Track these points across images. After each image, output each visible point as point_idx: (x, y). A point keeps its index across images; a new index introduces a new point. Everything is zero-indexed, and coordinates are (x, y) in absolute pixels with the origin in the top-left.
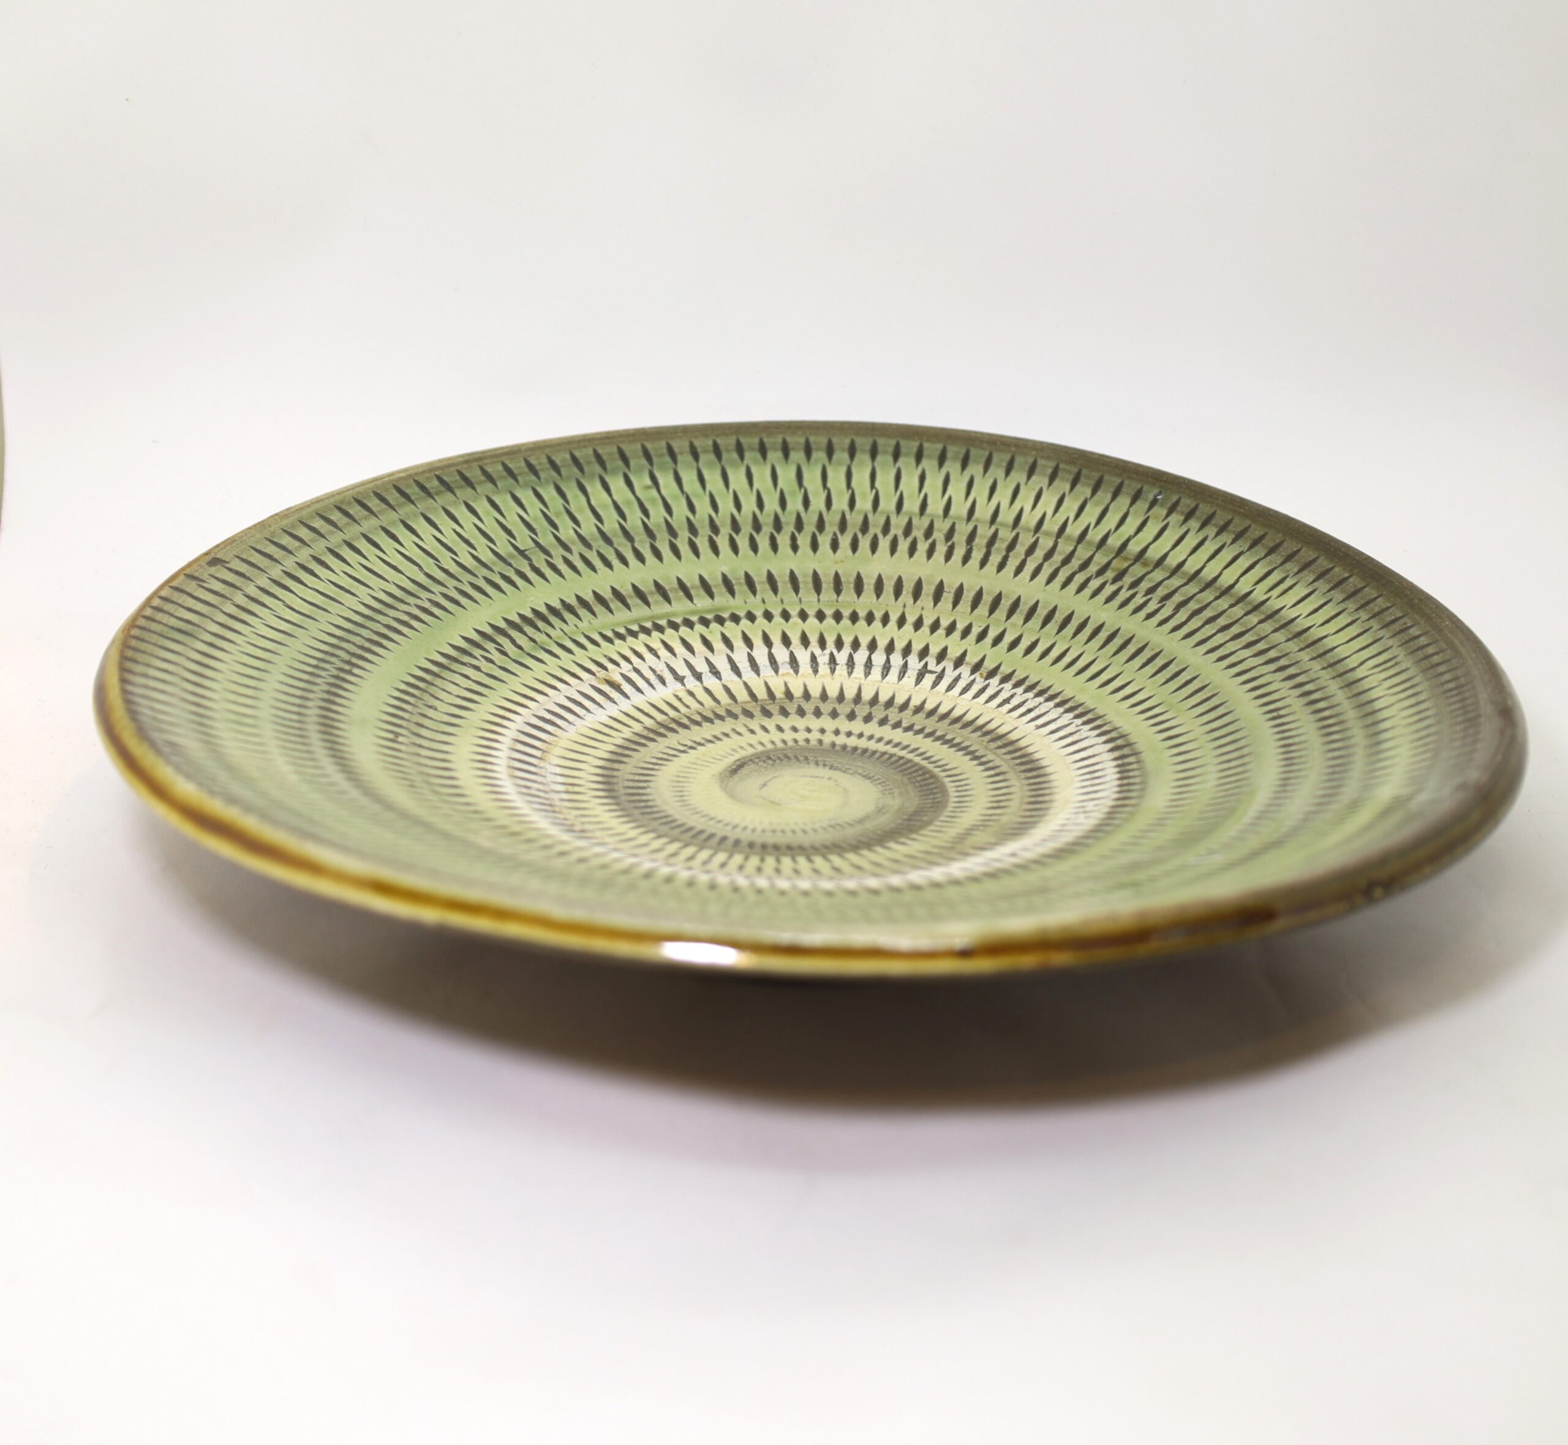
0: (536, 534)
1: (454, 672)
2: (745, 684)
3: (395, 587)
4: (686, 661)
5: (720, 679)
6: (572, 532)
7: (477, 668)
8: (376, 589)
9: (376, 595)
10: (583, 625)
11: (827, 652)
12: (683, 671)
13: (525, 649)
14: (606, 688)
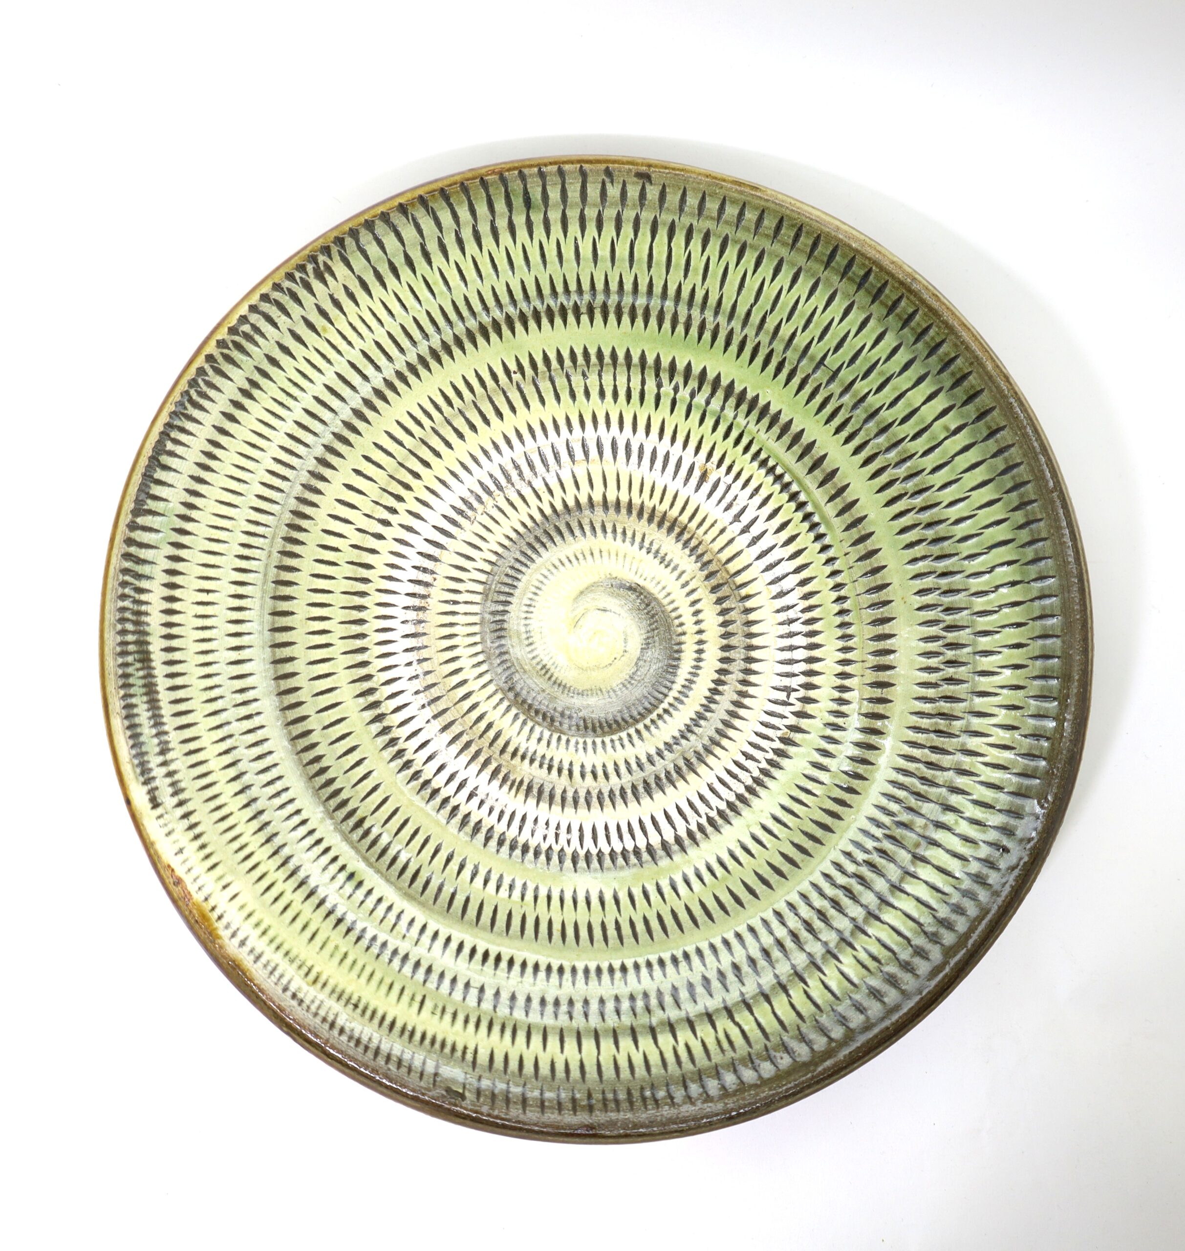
0: (848, 366)
1: (643, 373)
2: (750, 565)
3: (717, 297)
4: (756, 518)
5: (749, 546)
6: (866, 390)
7: (659, 386)
8: (705, 286)
9: (697, 289)
10: (763, 436)
11: (800, 615)
12: (745, 519)
13: (709, 407)
14: (697, 474)
